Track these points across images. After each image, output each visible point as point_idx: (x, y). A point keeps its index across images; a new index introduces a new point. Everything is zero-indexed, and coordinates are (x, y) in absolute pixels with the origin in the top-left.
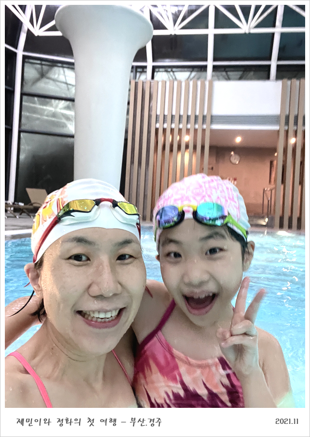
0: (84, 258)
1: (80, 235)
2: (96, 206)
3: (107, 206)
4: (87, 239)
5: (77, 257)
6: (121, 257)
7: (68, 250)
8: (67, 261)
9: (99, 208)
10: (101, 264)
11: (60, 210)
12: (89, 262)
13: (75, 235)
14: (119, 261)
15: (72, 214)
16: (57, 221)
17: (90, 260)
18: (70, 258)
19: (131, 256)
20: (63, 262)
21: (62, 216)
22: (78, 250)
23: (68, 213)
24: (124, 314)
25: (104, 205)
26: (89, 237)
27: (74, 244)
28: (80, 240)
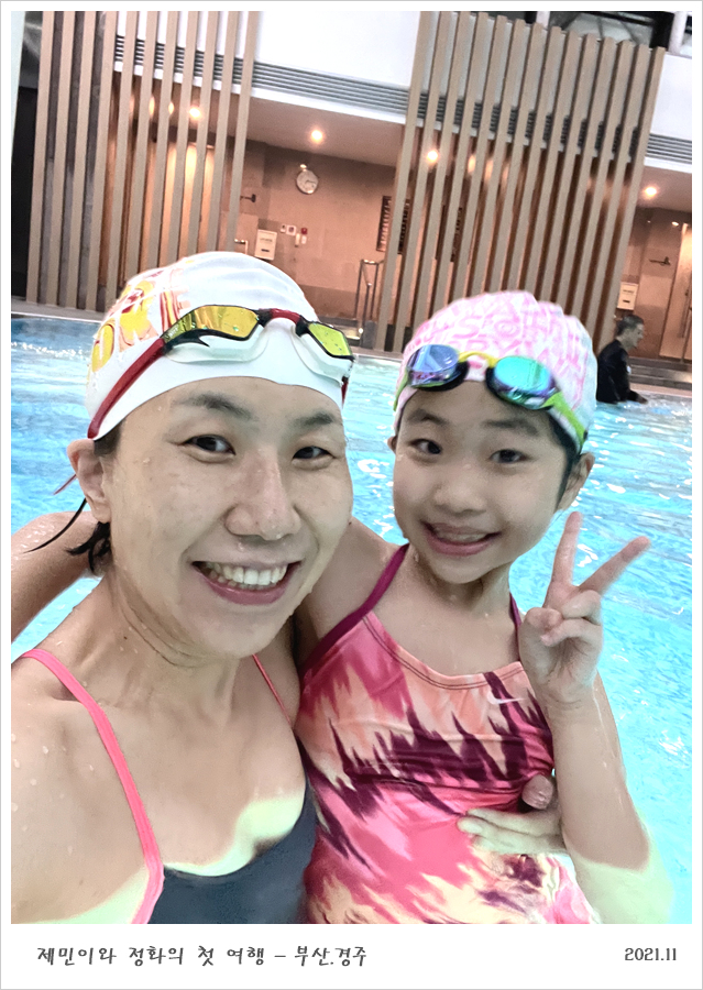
0: (220, 445)
1: (216, 391)
2: (260, 327)
3: (285, 329)
4: (231, 401)
5: (205, 442)
6: (304, 453)
7: (187, 425)
8: (183, 448)
9: (264, 331)
10: (260, 464)
11: (170, 326)
12: (231, 456)
13: (205, 390)
14: (297, 462)
15: (203, 338)
16: (162, 348)
17: (234, 453)
18: (189, 442)
19: (324, 452)
20: (174, 449)
21: (177, 340)
22: (209, 425)
23: (193, 336)
24: (296, 575)
25: (278, 327)
26: (240, 397)
27: (202, 411)
28: (215, 403)
